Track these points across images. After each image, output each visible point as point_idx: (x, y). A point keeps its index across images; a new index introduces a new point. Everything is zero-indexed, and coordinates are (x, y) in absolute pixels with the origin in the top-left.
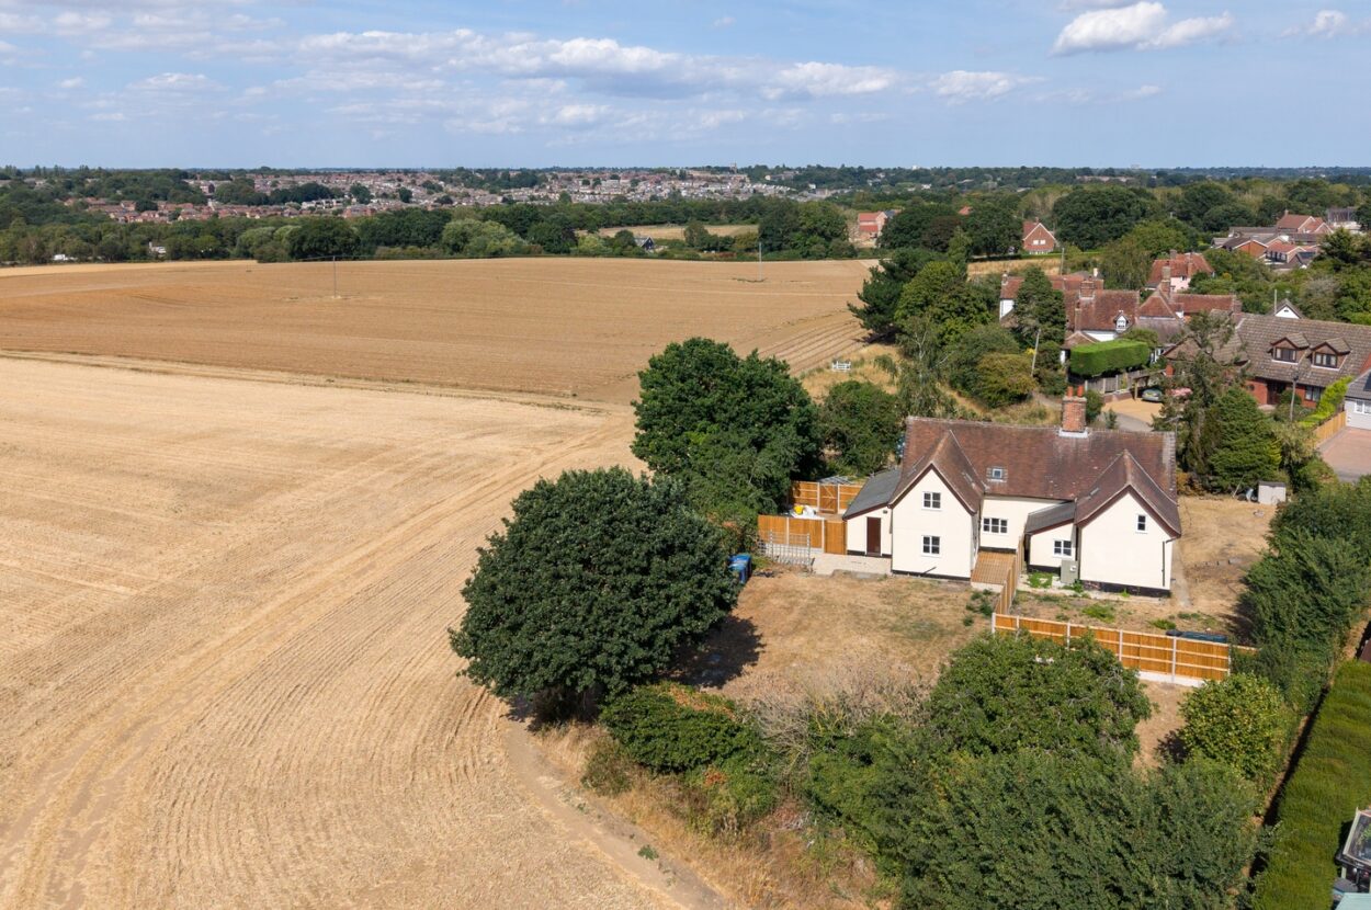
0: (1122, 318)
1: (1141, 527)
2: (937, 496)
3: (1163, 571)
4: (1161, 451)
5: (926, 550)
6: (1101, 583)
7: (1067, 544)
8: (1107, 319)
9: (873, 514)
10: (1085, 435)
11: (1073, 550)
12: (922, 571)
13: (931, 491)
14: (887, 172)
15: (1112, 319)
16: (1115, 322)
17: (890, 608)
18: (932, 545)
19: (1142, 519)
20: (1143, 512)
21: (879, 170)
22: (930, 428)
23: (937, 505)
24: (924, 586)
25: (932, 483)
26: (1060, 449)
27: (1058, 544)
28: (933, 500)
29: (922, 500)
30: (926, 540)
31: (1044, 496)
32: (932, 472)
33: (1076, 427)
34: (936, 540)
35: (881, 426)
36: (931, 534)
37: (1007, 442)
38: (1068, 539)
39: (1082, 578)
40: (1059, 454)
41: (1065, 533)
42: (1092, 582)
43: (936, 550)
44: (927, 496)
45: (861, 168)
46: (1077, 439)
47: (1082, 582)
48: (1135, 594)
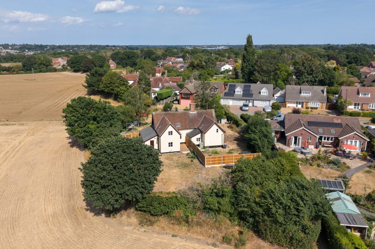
0: (160, 84)
1: (217, 132)
2: (172, 132)
3: (222, 141)
4: (212, 114)
5: (169, 146)
6: (209, 146)
7: (199, 139)
8: (157, 84)
9: (152, 140)
10: (195, 112)
11: (201, 140)
12: (169, 152)
13: (170, 131)
14: (50, 46)
15: (158, 84)
16: (159, 85)
17: (172, 162)
18: (171, 144)
19: (217, 130)
20: (217, 128)
21: (47, 45)
22: (159, 115)
24: (172, 155)
25: (170, 129)
26: (191, 116)
27: (197, 139)
28: (171, 133)
29: (168, 133)
30: (169, 143)
31: (190, 128)
32: (170, 126)
33: (193, 110)
34: (172, 143)
35: (132, 117)
36: (170, 142)
37: (178, 116)
38: (200, 137)
39: (205, 146)
40: (191, 118)
41: (199, 136)
42: (207, 146)
43: (172, 146)
44: (169, 132)
45: (41, 45)
47: (205, 147)
48: (216, 147)
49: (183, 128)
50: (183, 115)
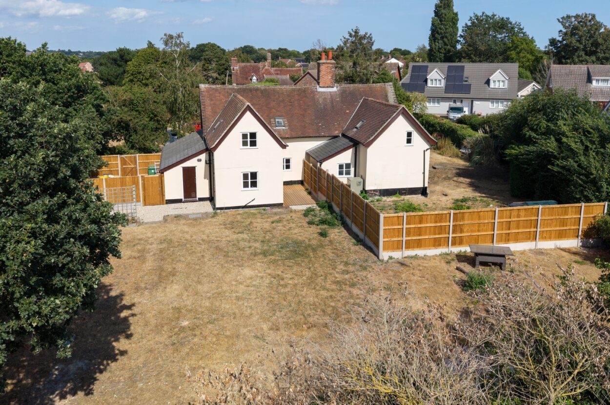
0: (254, 78)
1: (409, 141)
2: (253, 135)
3: (424, 173)
4: (386, 96)
5: (246, 185)
6: (380, 191)
7: (348, 166)
8: (247, 79)
9: (188, 164)
10: (335, 89)
11: (352, 170)
12: (244, 205)
13: (248, 130)
14: (84, 53)
15: (249, 78)
16: (251, 80)
17: (245, 236)
18: (251, 180)
19: (409, 134)
20: (410, 129)
21: (80, 52)
22: (220, 93)
23: (253, 144)
24: (254, 214)
25: (248, 123)
26: (321, 100)
27: (341, 167)
28: (251, 140)
29: (240, 140)
30: (245, 176)
31: (317, 135)
32: (248, 114)
33: (329, 83)
34: (254, 175)
36: (249, 170)
37: (281, 99)
38: (349, 162)
39: (367, 189)
40: (320, 104)
41: (347, 157)
42: (374, 191)
43: (254, 184)
44: (244, 136)
45: (69, 50)
46: (330, 92)
47: (366, 192)
48: (405, 194)
49: (294, 134)
50: (296, 97)
